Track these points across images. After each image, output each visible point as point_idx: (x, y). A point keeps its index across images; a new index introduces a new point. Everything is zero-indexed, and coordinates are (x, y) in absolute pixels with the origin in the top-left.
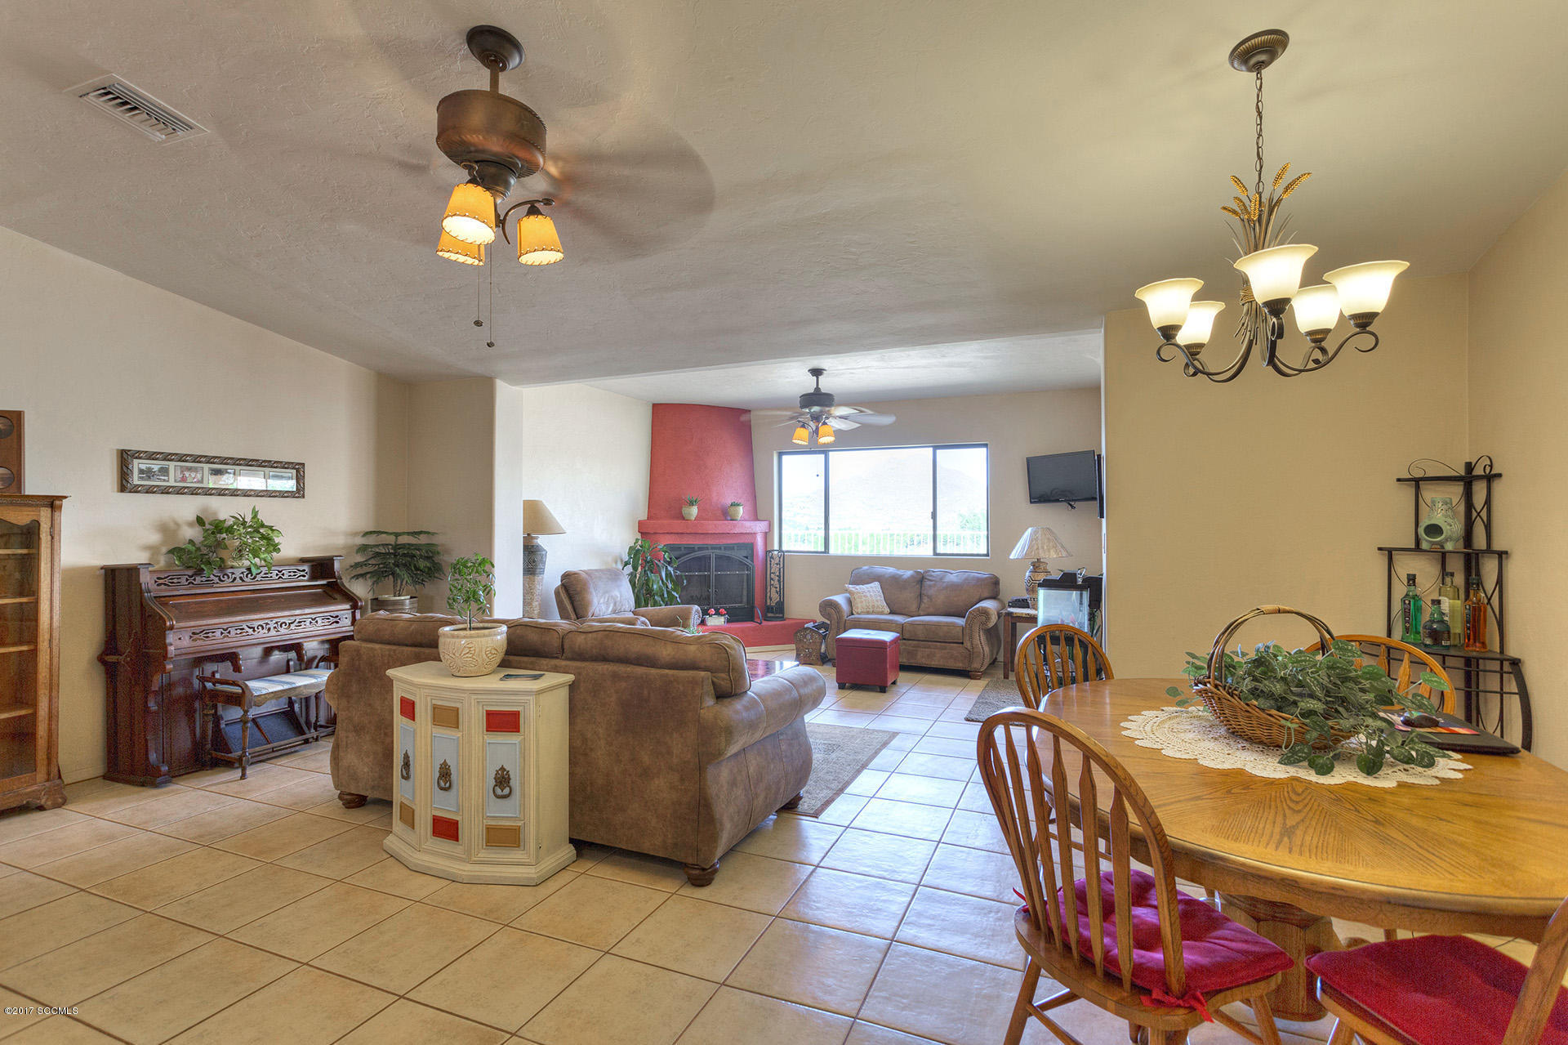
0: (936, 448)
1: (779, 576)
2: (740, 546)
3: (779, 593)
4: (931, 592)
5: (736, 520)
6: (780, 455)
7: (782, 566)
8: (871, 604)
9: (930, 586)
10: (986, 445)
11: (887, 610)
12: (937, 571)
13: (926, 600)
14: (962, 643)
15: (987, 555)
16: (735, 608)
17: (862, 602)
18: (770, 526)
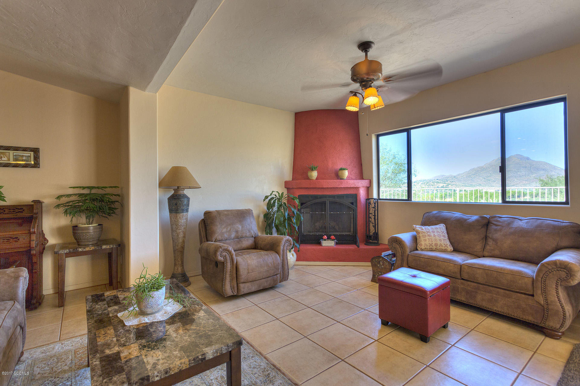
0: (503, 112)
1: (375, 216)
2: (347, 196)
3: (375, 227)
4: (498, 235)
5: (343, 179)
6: (378, 136)
7: (376, 209)
8: (434, 243)
9: (496, 230)
10: (563, 99)
11: (450, 248)
12: (505, 217)
13: (490, 242)
14: (533, 295)
15: (567, 203)
16: (343, 235)
17: (425, 240)
18: (371, 182)
